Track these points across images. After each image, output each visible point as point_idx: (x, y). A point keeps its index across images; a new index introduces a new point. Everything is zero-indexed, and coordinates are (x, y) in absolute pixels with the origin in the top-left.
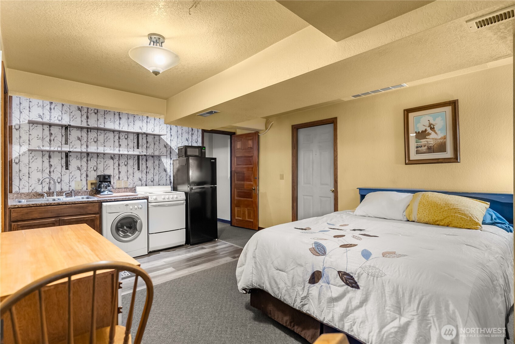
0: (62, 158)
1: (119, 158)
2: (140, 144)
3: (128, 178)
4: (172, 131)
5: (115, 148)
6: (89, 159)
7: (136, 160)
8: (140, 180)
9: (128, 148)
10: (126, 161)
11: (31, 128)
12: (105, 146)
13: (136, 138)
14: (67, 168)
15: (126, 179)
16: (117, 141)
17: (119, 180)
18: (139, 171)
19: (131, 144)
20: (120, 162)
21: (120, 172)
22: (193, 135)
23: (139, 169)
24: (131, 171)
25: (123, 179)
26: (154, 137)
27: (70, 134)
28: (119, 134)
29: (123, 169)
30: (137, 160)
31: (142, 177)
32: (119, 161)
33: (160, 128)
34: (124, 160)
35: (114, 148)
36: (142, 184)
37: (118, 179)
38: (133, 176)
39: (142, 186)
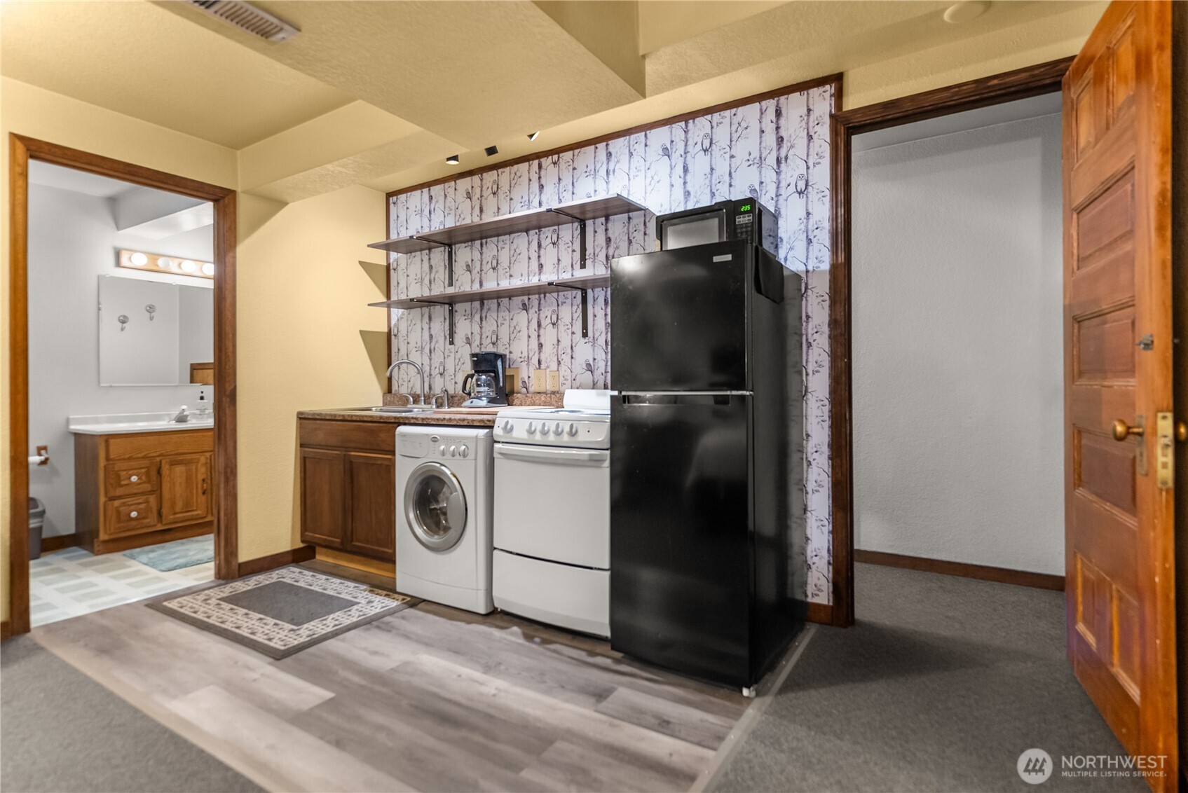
0: (445, 319)
1: (539, 304)
2: (587, 253)
3: (559, 363)
4: (689, 177)
5: (530, 278)
6: (484, 315)
7: (578, 306)
8: (590, 368)
9: (558, 271)
10: (554, 311)
11: (409, 261)
12: (511, 276)
13: (579, 236)
14: (452, 343)
15: (554, 366)
16: (534, 256)
17: (540, 368)
18: (586, 340)
19: (566, 259)
20: (542, 316)
21: (540, 346)
22: (783, 166)
23: (585, 335)
24: (566, 342)
25: (548, 367)
26: (629, 218)
27: (455, 261)
28: (539, 235)
29: (549, 335)
30: (580, 306)
31: (595, 359)
32: (539, 314)
33: (649, 180)
34: (551, 309)
35: (529, 276)
36: (593, 381)
37: (538, 366)
38: (572, 358)
39: (593, 388)
